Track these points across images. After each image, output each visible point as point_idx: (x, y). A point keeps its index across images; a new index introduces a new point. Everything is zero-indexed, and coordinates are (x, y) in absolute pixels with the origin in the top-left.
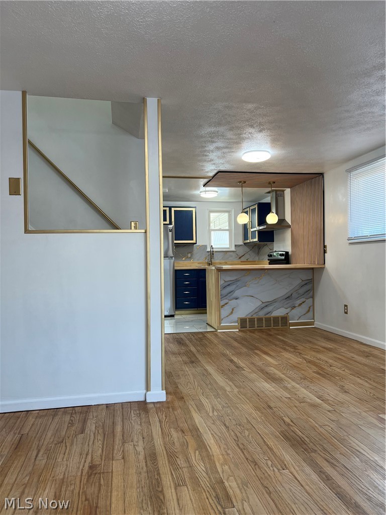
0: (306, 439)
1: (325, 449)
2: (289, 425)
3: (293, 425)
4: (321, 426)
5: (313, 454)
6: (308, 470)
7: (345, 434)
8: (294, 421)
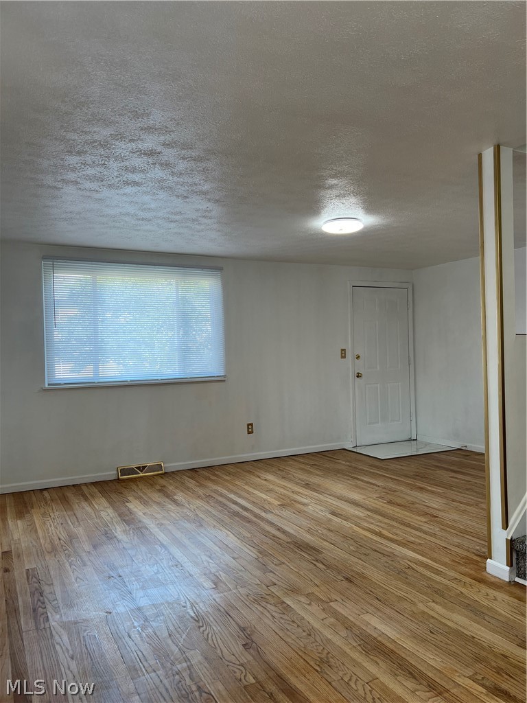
0: (297, 551)
1: (281, 545)
2: (317, 561)
3: (313, 562)
4: (284, 563)
5: (289, 540)
6: (292, 531)
7: (260, 560)
8: (312, 565)
